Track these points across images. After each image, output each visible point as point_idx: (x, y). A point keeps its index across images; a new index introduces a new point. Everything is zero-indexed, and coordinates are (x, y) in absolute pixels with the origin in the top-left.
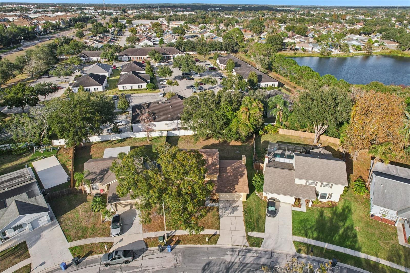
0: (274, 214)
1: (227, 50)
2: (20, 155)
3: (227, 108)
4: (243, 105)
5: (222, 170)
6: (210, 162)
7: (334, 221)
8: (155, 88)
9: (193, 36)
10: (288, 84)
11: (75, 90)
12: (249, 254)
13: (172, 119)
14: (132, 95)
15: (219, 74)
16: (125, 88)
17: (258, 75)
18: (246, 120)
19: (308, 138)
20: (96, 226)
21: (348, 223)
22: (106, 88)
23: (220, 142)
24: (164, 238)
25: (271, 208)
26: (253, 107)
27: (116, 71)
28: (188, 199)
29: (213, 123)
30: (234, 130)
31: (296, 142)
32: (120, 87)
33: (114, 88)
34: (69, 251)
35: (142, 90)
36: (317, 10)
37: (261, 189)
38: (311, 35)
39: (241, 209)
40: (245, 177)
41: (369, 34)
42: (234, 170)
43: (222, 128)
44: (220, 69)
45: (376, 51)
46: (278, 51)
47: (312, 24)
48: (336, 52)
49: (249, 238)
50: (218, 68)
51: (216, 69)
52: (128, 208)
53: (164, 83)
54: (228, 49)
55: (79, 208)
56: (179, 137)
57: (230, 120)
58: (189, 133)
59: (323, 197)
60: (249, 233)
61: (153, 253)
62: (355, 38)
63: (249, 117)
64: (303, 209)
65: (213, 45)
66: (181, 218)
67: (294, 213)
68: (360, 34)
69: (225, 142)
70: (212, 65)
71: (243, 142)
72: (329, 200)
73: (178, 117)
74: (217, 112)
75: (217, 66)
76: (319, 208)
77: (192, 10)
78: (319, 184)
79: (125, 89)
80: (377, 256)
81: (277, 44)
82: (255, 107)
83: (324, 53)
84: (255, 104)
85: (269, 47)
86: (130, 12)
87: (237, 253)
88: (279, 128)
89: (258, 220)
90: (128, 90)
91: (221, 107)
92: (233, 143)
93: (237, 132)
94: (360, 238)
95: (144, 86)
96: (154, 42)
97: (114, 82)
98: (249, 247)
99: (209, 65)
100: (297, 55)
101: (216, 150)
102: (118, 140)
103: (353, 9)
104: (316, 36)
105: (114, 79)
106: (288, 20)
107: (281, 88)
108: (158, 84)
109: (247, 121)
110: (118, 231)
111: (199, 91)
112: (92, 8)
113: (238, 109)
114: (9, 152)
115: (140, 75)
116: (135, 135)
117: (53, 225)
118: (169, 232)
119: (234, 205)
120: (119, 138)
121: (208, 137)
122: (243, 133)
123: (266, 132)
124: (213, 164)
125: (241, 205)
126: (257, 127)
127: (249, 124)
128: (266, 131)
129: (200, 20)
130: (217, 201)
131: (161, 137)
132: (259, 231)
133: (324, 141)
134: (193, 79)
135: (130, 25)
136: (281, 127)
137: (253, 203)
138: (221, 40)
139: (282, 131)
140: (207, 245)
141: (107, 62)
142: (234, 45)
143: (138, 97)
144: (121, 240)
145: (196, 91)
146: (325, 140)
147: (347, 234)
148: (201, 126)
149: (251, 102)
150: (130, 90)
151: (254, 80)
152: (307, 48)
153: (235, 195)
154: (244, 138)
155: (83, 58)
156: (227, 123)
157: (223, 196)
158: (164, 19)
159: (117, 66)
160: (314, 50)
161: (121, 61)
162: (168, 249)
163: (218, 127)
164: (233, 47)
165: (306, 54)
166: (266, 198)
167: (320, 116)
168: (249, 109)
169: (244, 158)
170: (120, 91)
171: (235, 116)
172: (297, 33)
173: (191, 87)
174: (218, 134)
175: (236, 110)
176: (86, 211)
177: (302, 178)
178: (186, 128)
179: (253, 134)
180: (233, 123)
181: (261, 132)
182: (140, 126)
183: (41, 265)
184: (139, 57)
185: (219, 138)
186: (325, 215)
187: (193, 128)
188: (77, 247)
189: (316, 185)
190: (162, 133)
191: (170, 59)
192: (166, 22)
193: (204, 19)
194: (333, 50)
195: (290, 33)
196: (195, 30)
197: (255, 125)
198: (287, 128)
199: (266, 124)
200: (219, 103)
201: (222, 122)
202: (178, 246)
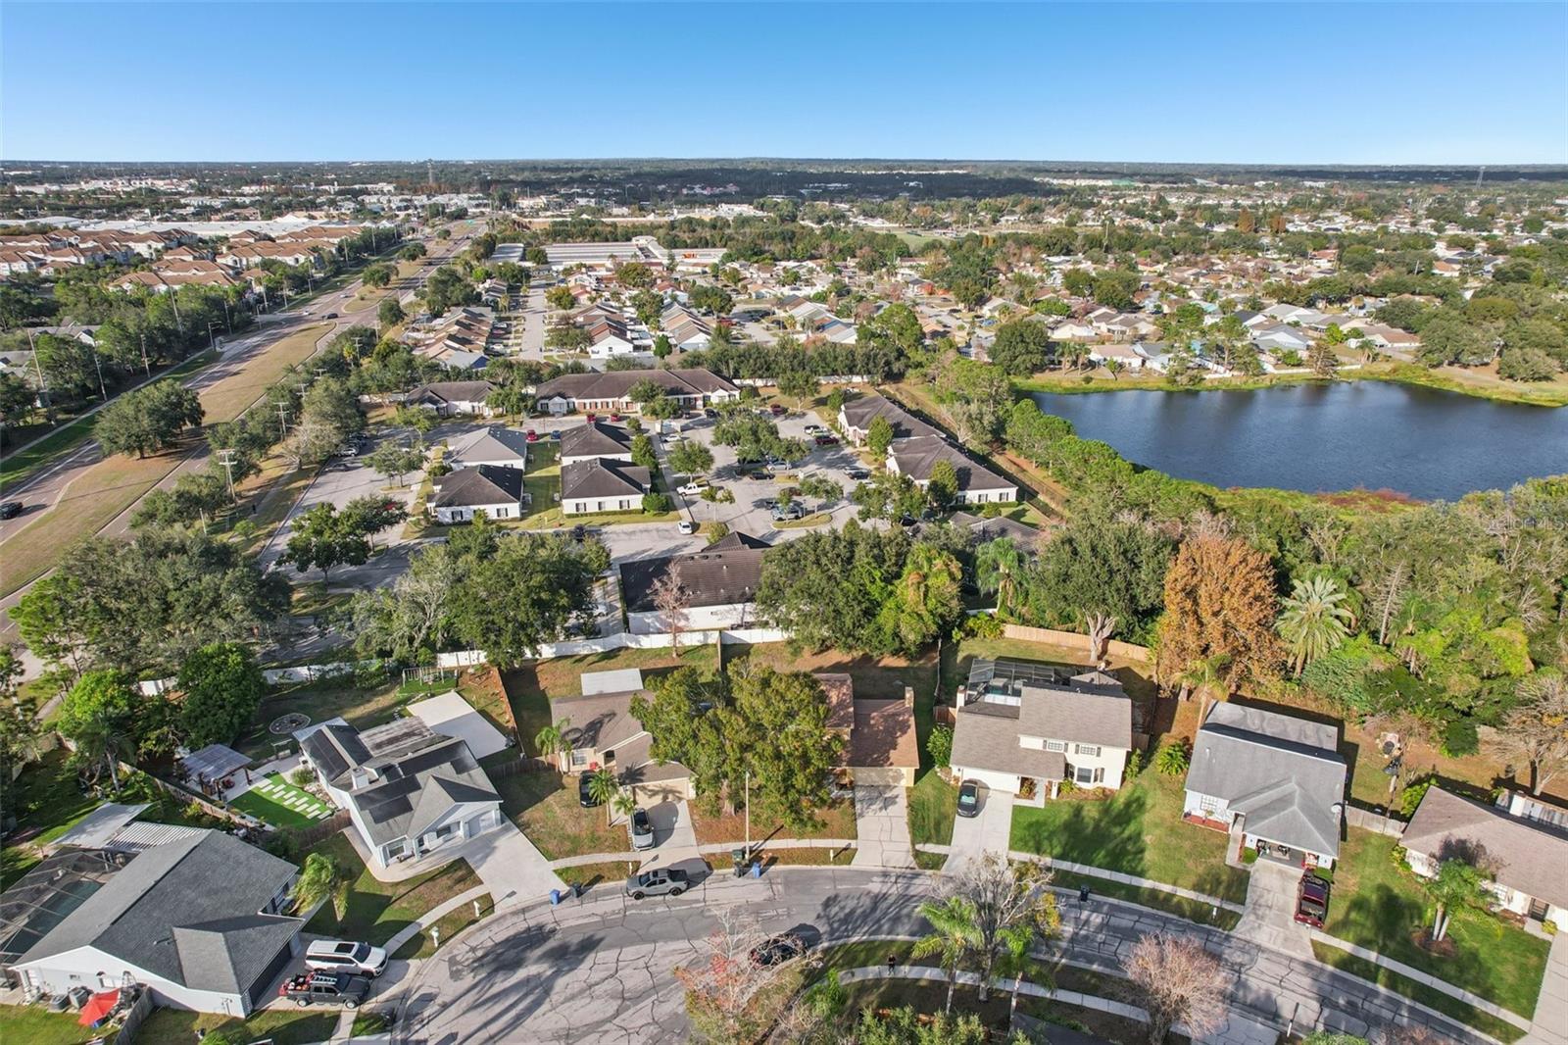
0: (973, 811)
1: (869, 372)
2: (371, 691)
3: (870, 573)
4: (910, 566)
5: (860, 720)
6: (834, 700)
7: (1103, 824)
8: (667, 507)
9: (756, 311)
10: (1047, 492)
11: (443, 514)
12: (916, 881)
13: (730, 601)
14: (604, 530)
15: (847, 461)
16: (582, 507)
17: (960, 469)
18: (917, 604)
19: (1079, 649)
20: (596, 834)
21: (1131, 829)
22: (528, 510)
23: (853, 660)
24: (744, 853)
25: (966, 799)
26: (934, 570)
27: (538, 450)
28: (796, 765)
29: (837, 612)
30: (888, 628)
31: (1045, 659)
32: (569, 506)
33: (547, 508)
34: (555, 876)
35: (630, 512)
36: (1193, 189)
37: (945, 762)
38: (1149, 305)
39: (903, 802)
40: (912, 732)
41: (1342, 300)
42: (886, 718)
43: (858, 625)
44: (848, 443)
45: (1347, 368)
46: (1032, 372)
47: (1160, 257)
48: (1218, 373)
49: (917, 854)
50: (844, 438)
51: (836, 441)
52: (657, 800)
53: (688, 492)
54: (873, 370)
55: (550, 799)
56: (751, 646)
57: (879, 604)
58: (776, 635)
59: (1085, 777)
60: (919, 847)
61: (724, 878)
62: (1291, 318)
63: (926, 595)
64: (1039, 802)
65: (824, 359)
66: (783, 799)
67: (1018, 811)
68: (1310, 304)
69: (866, 658)
70: (825, 426)
71: (911, 658)
72: (1098, 784)
73: (744, 594)
74: (845, 584)
75: (839, 432)
76: (1075, 801)
77: (745, 196)
78: (1072, 746)
79: (582, 511)
80: (1175, 884)
81: (1028, 352)
82: (940, 571)
83: (1178, 378)
84: (938, 563)
85: (995, 374)
86: (525, 203)
87: (893, 879)
88: (1004, 622)
89: (938, 824)
90: (591, 514)
91: (855, 572)
92: (889, 661)
93: (896, 635)
94: (1149, 856)
95: (636, 501)
96: (636, 342)
97: (542, 487)
98: (918, 870)
99: (816, 427)
100: (1092, 385)
101: (846, 676)
102: (598, 654)
103: (1321, 184)
104: (1166, 309)
105: (541, 478)
106: (1079, 242)
107: (1026, 505)
108: (672, 494)
109: (922, 607)
110: (648, 839)
111: (792, 516)
112: (391, 187)
113: (898, 576)
114: (347, 682)
115: (622, 469)
116: (638, 642)
117: (506, 830)
118: (752, 843)
119: (888, 795)
120: (600, 650)
121: (825, 647)
122: (912, 637)
123: (971, 633)
124: (841, 704)
125: (904, 794)
126: (945, 622)
127: (924, 613)
128: (972, 630)
129: (776, 248)
130: (852, 786)
131: (705, 646)
132: (938, 843)
133: (1117, 656)
134: (772, 477)
135: (541, 266)
136: (1011, 619)
137: (929, 790)
138: (849, 338)
139: (1012, 631)
140: (832, 867)
141: (501, 416)
142: (893, 356)
143: (623, 536)
144: (656, 858)
145: (783, 516)
146: (1121, 653)
147: (1124, 848)
148: (806, 617)
149: (929, 560)
150: (597, 514)
151: (945, 486)
152: (1126, 361)
153: (890, 771)
154: (913, 649)
155: (430, 406)
156: (870, 613)
157: (865, 775)
158: (650, 238)
159: (538, 432)
160: (1148, 364)
161: (545, 413)
162: (755, 870)
163: (849, 623)
164: (888, 363)
165: (1122, 381)
166: (957, 779)
167: (1089, 595)
168: (925, 577)
169: (909, 694)
170: (570, 516)
171: (891, 593)
172: (1101, 303)
173: (767, 504)
174: (849, 638)
175: (891, 578)
176: (568, 806)
177: (1033, 735)
178: (765, 625)
179: (935, 638)
180: (885, 610)
181: (957, 634)
182: (648, 618)
183: (509, 896)
184: (599, 401)
185: (850, 648)
186: (1084, 813)
187: (785, 624)
188: (568, 869)
189: (1066, 750)
190: (706, 637)
191: (694, 408)
192: (660, 254)
193: (791, 240)
194: (1210, 365)
195: (1076, 303)
196: (763, 291)
197: (942, 616)
198: (1025, 622)
199: (972, 612)
200: (850, 560)
201: (857, 609)
202: (773, 868)
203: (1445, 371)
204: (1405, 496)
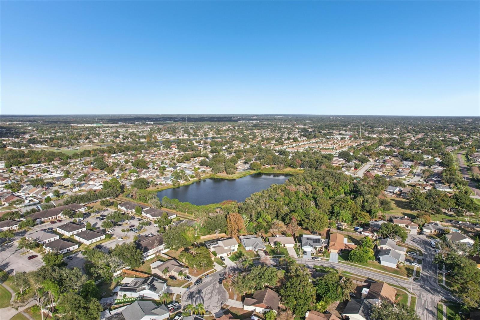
0: (224, 260)
7: (239, 255)
8: (111, 236)
19: (213, 237)
21: (242, 254)
35: (103, 240)
41: (188, 160)
45: (202, 176)
46: (145, 189)
48: (181, 182)
53: (109, 232)
62: (184, 166)
64: (230, 255)
68: (184, 162)
72: (235, 251)
76: (234, 254)
78: (231, 247)
87: (223, 270)
89: (222, 263)
94: (247, 256)
95: (104, 237)
98: (225, 268)
107: (178, 217)
132: (224, 265)
143: (108, 245)
151: (166, 217)
152: (162, 182)
160: (167, 182)
161: (35, 225)
165: (165, 187)
203: (218, 174)
204: (232, 200)
